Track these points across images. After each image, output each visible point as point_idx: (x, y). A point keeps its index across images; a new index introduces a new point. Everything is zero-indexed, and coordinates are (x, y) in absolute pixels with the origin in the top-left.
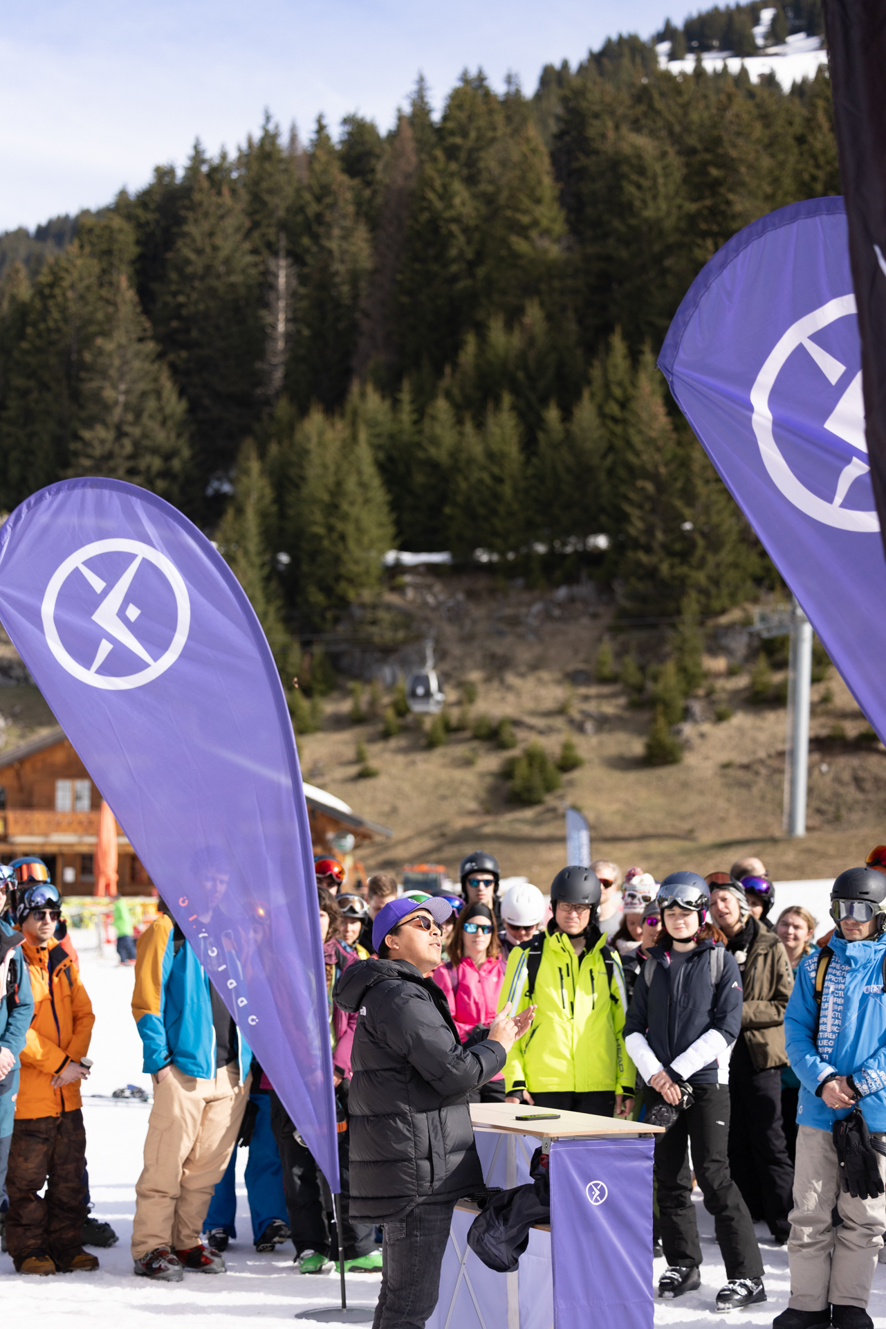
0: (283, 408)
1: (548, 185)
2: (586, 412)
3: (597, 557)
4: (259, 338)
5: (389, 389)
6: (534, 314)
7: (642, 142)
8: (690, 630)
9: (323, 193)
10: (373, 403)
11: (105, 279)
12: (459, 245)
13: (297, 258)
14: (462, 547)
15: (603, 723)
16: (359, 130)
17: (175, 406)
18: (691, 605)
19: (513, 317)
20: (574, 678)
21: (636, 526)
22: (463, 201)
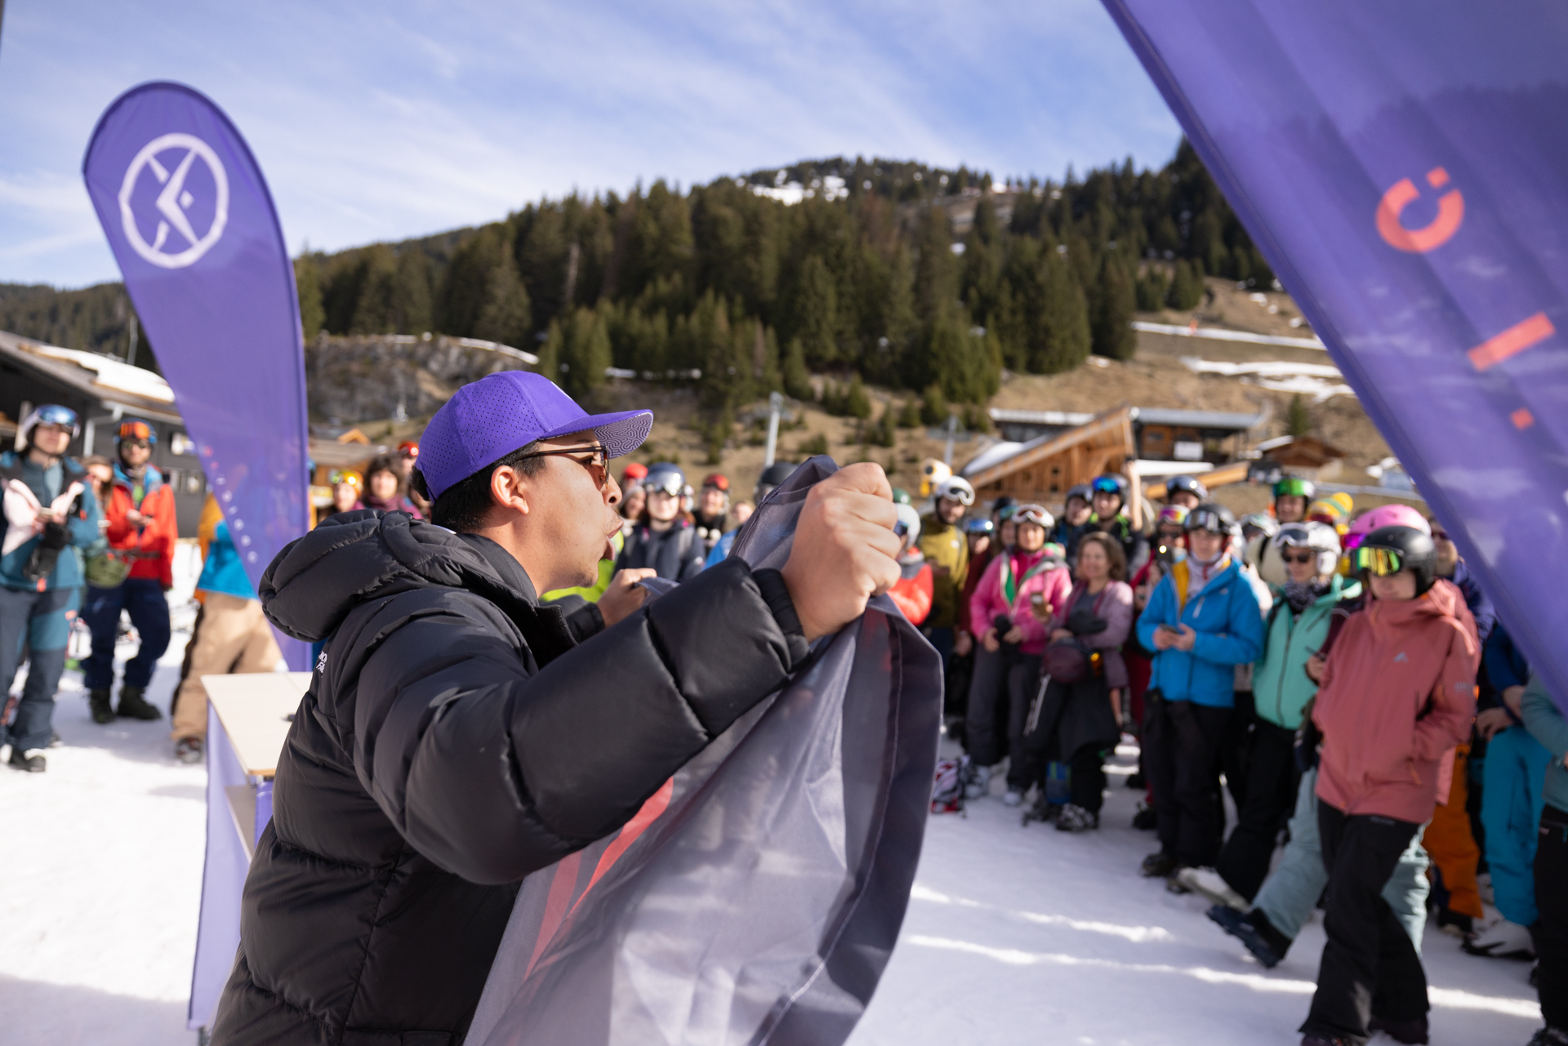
0: (570, 306)
1: (687, 224)
2: (695, 320)
3: (692, 381)
4: (561, 278)
5: (615, 301)
6: (677, 278)
7: (727, 212)
8: (729, 412)
9: (595, 220)
10: (606, 306)
11: (500, 245)
12: (649, 247)
13: (582, 245)
14: (639, 370)
15: (692, 447)
16: (612, 196)
17: (525, 299)
18: (730, 402)
19: (668, 278)
20: (681, 427)
21: (711, 367)
22: (652, 229)
